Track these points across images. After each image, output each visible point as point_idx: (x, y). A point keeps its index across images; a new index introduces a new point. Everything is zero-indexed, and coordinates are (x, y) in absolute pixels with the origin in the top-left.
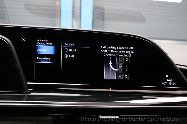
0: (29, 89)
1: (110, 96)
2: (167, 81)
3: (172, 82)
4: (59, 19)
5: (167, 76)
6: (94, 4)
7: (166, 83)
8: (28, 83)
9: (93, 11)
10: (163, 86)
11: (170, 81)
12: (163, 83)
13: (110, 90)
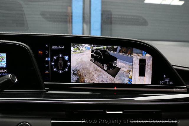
0: (46, 88)
1: (115, 93)
2: (165, 80)
3: (169, 82)
4: (71, 24)
5: (165, 76)
6: (102, 8)
7: (164, 82)
8: (45, 83)
9: (102, 14)
10: (161, 84)
11: (167, 80)
12: (161, 82)
13: (115, 88)
